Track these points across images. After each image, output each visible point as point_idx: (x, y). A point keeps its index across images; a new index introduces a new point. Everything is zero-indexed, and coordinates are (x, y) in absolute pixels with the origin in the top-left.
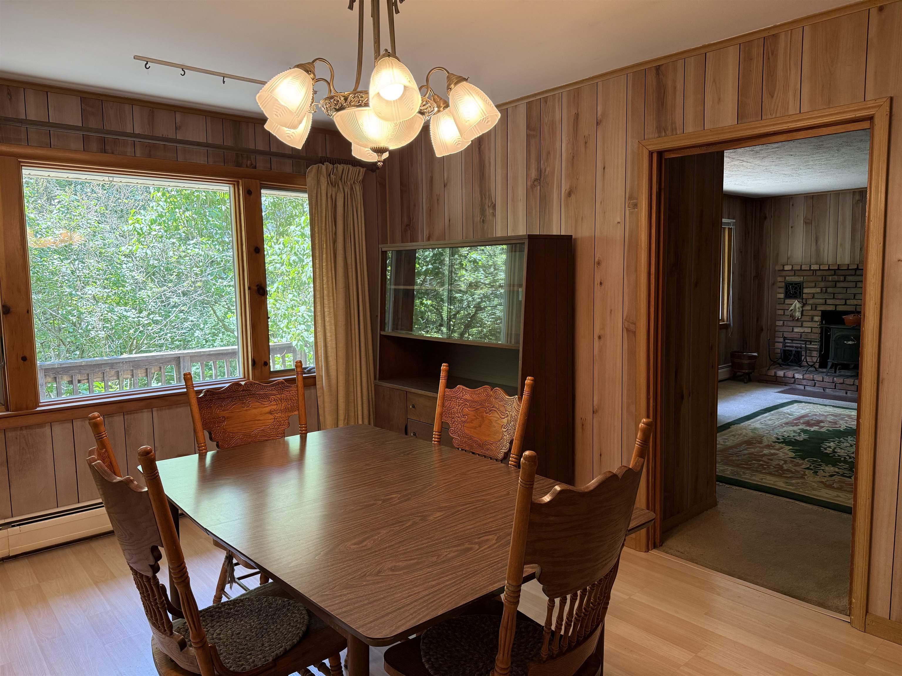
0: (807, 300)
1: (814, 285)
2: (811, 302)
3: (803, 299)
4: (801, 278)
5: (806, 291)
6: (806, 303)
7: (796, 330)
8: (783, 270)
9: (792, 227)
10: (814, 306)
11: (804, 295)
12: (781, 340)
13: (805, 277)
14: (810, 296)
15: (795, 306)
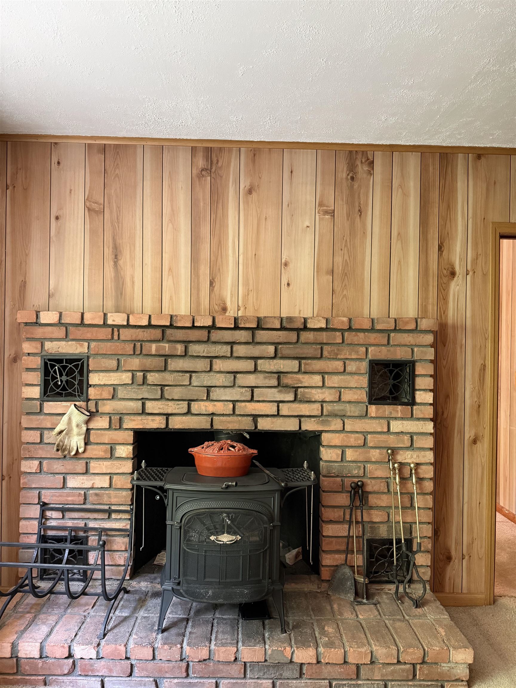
0: (100, 403)
1: (114, 363)
2: (107, 407)
3: (88, 400)
4: (82, 346)
5: (94, 379)
6: (97, 411)
7: (72, 482)
8: (37, 323)
9: (57, 218)
10: (115, 418)
11: (91, 391)
12: (35, 511)
13: (93, 344)
14: (106, 394)
15: (70, 420)
